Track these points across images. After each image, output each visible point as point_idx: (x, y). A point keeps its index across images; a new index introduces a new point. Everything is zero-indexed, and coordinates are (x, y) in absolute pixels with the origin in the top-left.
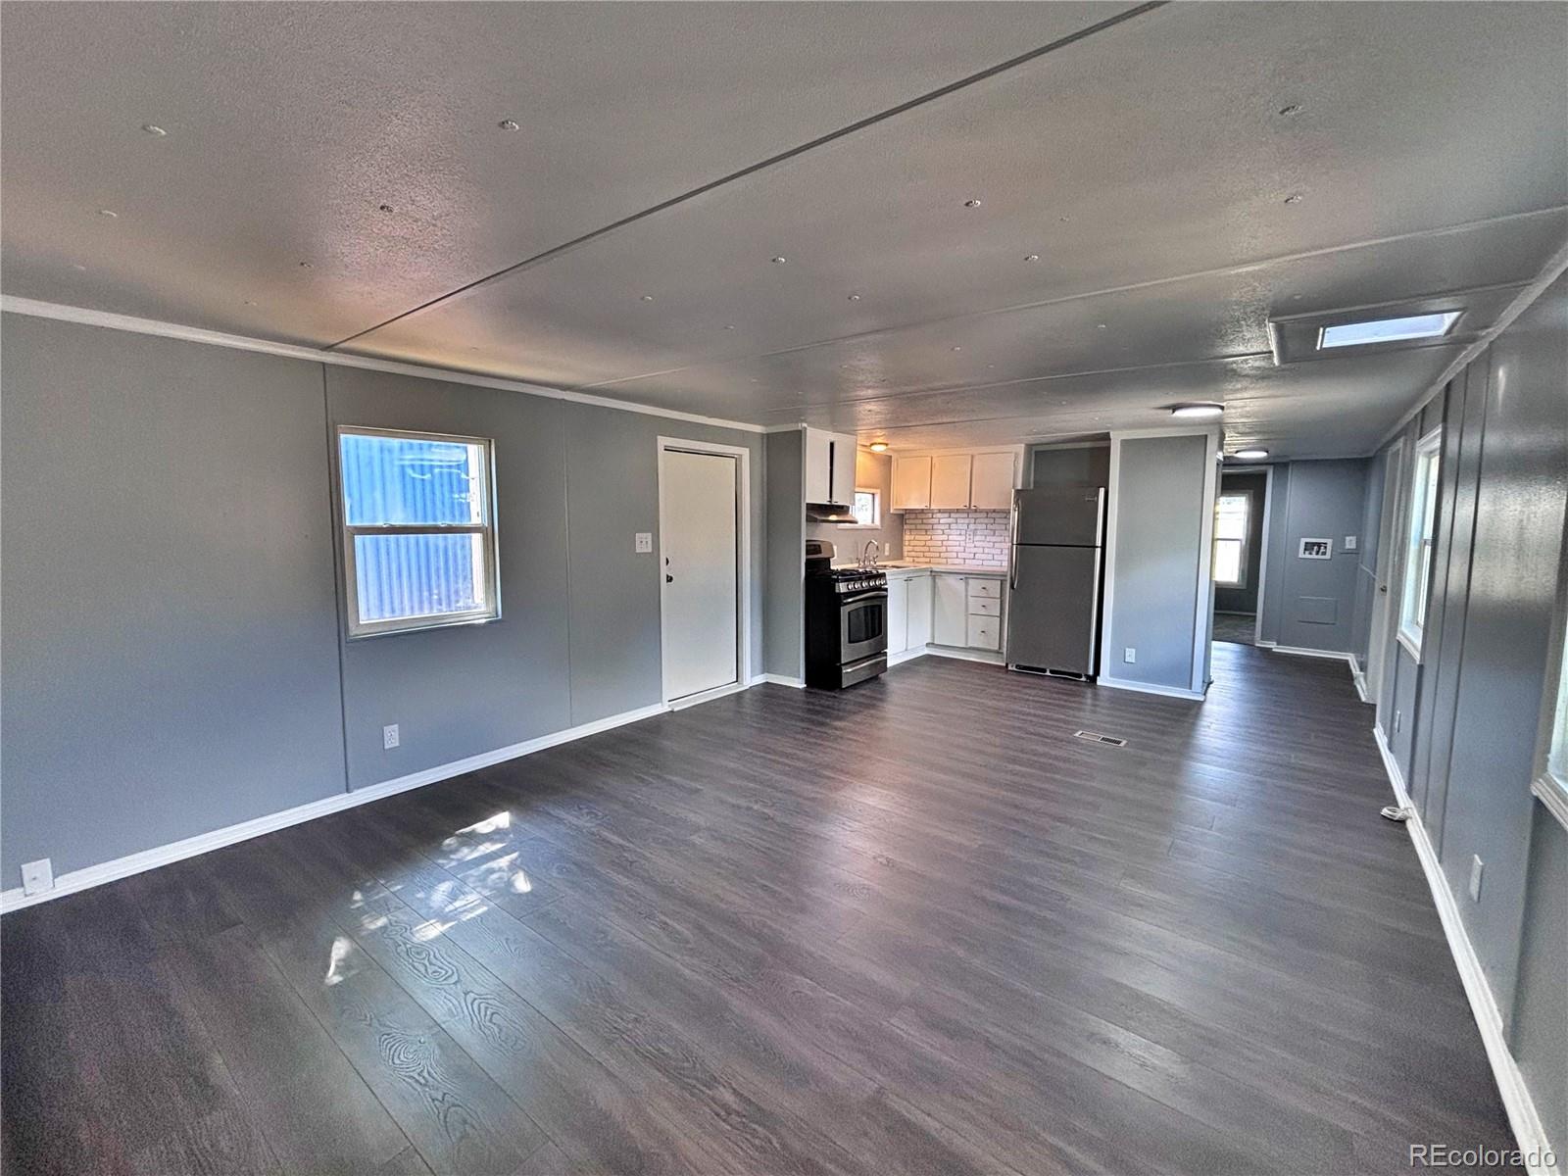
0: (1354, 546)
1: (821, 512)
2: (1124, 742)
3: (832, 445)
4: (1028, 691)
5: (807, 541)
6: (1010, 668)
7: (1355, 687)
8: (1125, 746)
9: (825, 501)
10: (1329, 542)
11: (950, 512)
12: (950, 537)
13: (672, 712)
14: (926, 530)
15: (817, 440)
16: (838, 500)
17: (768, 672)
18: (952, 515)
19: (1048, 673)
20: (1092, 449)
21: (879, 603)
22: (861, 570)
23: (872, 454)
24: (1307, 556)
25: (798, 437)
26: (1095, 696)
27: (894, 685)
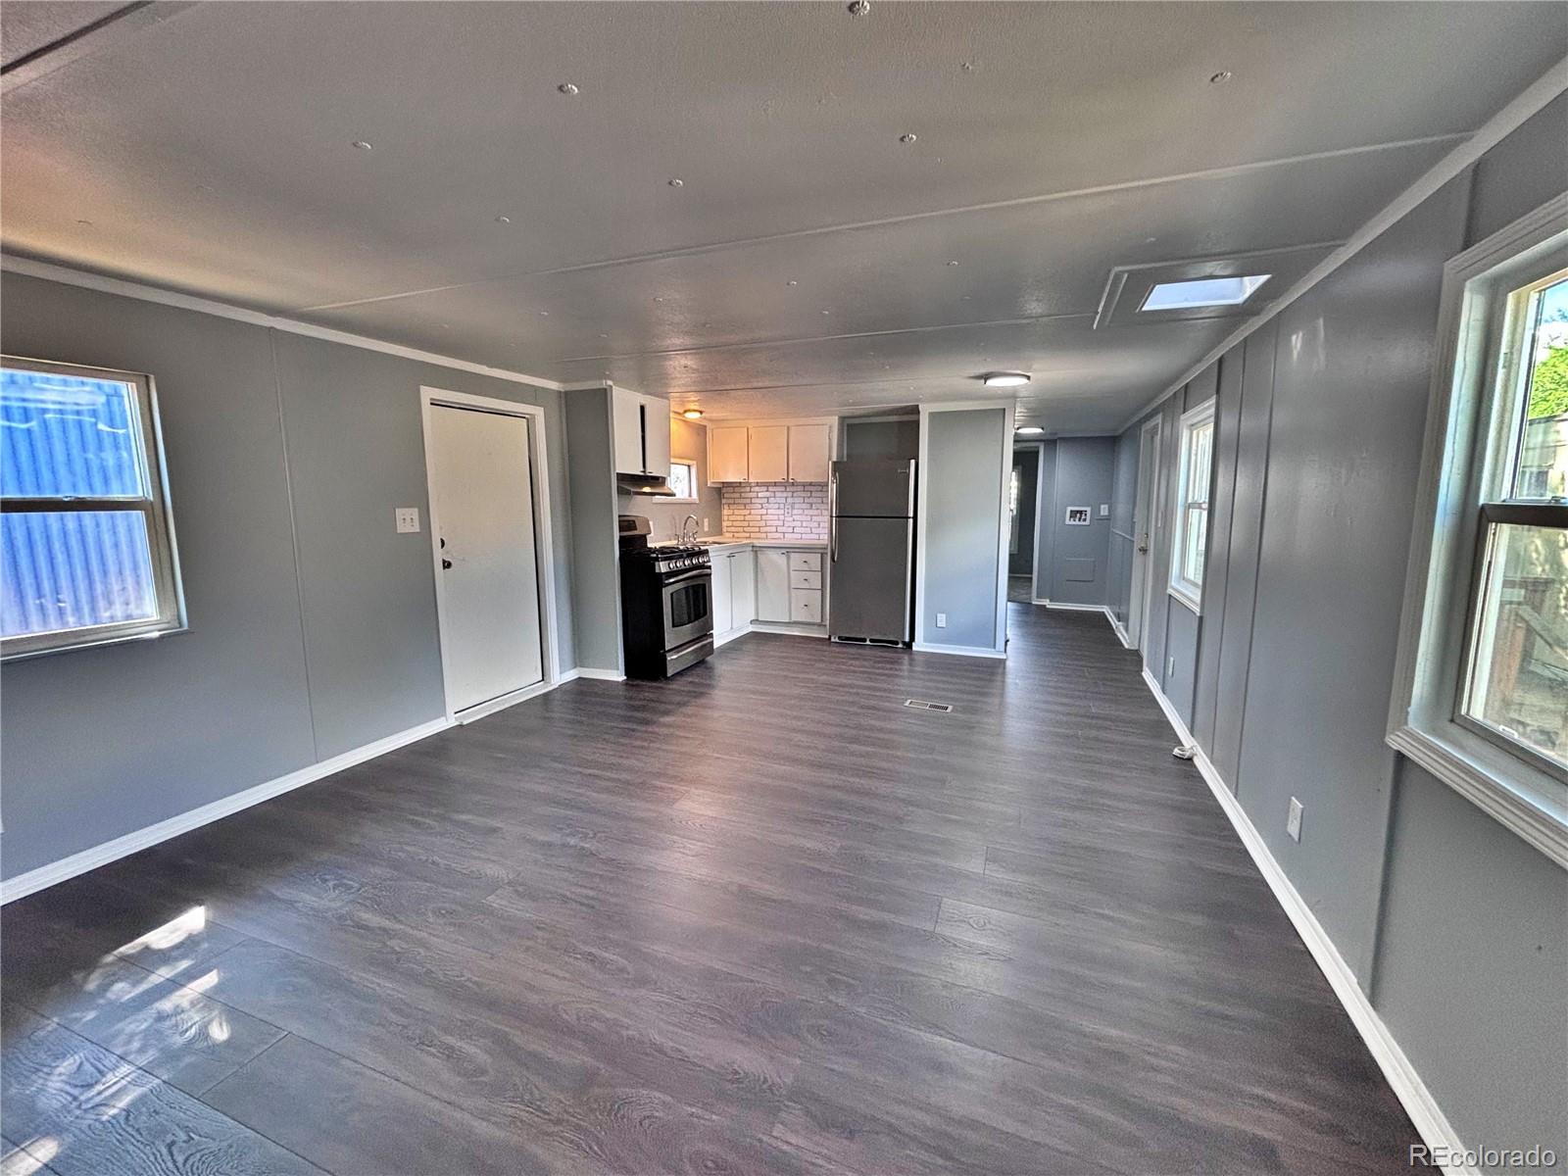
0: (1106, 513)
1: (633, 483)
2: (950, 708)
3: (642, 408)
4: (853, 662)
5: (620, 516)
6: (833, 640)
7: (1116, 635)
8: (952, 711)
9: (637, 471)
10: (1088, 509)
11: (767, 485)
12: (769, 511)
13: (461, 726)
14: (745, 505)
15: (625, 402)
16: (653, 470)
17: (581, 666)
18: (770, 489)
19: (868, 643)
20: (900, 423)
21: (701, 582)
22: (681, 547)
23: (686, 422)
24: (1072, 522)
25: (604, 395)
26: (912, 660)
27: (722, 667)
